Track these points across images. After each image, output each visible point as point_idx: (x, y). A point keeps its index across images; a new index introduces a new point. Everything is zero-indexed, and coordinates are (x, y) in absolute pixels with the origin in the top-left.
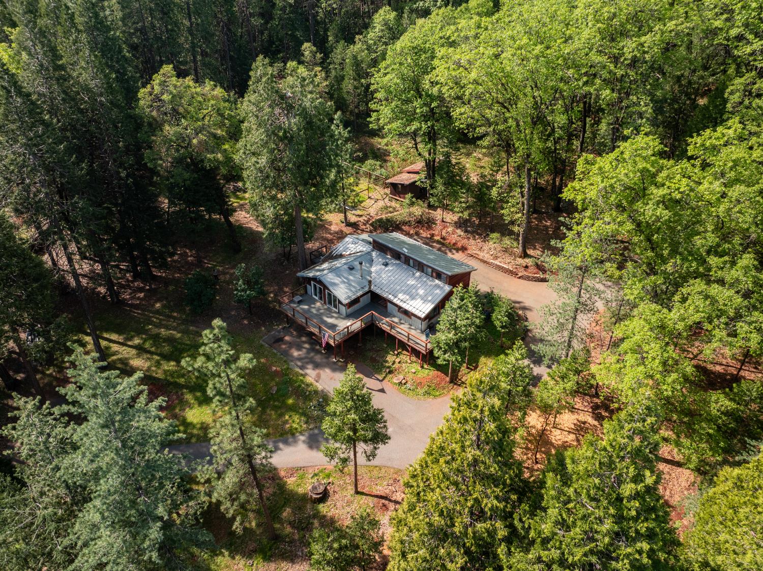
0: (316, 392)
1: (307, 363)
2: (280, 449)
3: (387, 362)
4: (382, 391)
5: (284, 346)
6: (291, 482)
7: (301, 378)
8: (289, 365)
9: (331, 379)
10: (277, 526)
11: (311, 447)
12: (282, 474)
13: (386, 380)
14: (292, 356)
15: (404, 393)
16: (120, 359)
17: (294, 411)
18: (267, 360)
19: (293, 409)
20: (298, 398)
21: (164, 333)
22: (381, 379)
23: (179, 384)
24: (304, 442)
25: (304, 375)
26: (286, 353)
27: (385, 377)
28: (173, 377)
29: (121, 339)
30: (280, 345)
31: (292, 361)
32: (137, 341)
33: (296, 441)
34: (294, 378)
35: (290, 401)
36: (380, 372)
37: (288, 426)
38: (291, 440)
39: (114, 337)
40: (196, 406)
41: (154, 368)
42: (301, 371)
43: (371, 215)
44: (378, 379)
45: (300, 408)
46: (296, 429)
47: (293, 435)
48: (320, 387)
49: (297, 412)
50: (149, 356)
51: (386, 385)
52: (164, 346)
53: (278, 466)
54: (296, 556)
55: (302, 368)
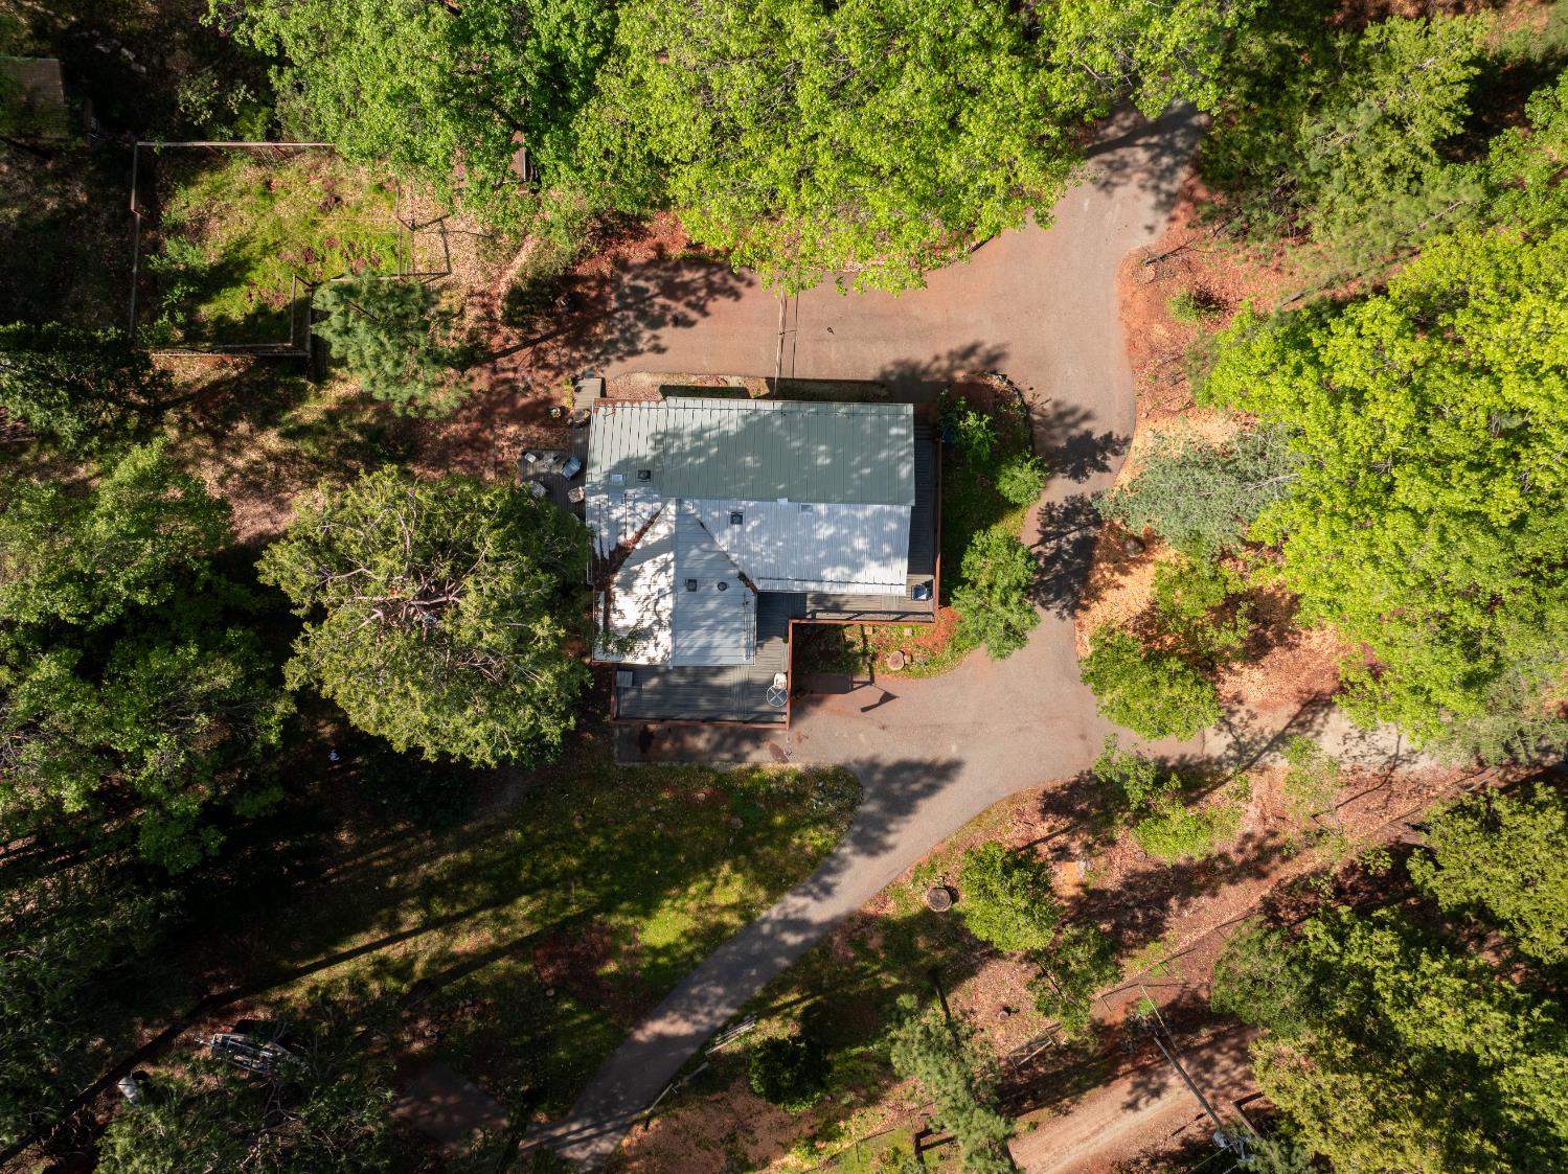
0: (800, 778)
1: (737, 744)
2: (834, 885)
3: (852, 644)
4: (887, 697)
5: (667, 746)
6: (892, 910)
7: (756, 776)
8: (713, 771)
9: (800, 740)
10: (923, 961)
11: (872, 853)
12: (871, 910)
13: (877, 673)
14: (700, 752)
15: (920, 675)
16: (432, 961)
17: (797, 827)
18: (673, 789)
19: (792, 827)
20: (786, 808)
21: (432, 871)
22: (868, 679)
23: (577, 916)
24: (854, 853)
25: (756, 768)
26: (686, 755)
27: (871, 672)
28: (553, 916)
29: (377, 934)
30: (659, 748)
31: (711, 761)
32: (413, 918)
33: (843, 861)
34: (746, 785)
35: (779, 820)
36: (856, 670)
37: (809, 849)
38: (833, 864)
39: (362, 940)
40: (644, 922)
41: (505, 930)
42: (744, 766)
43: (479, 288)
44: (865, 684)
45: (802, 818)
46: (825, 844)
47: (829, 854)
48: (797, 765)
49: (806, 826)
50: (468, 922)
51: (884, 683)
52: (471, 890)
53: (857, 906)
54: (974, 966)
55: (739, 758)
